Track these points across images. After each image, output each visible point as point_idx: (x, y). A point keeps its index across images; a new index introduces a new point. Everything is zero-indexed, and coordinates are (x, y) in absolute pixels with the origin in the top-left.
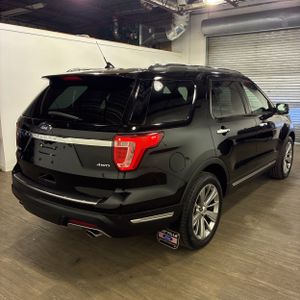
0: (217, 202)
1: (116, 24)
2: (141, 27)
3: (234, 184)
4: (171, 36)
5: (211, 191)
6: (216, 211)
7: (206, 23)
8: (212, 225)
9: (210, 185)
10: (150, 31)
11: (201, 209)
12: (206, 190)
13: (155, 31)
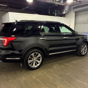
3: (50, 54)
13: (60, 12)
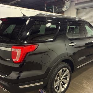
0: (69, 75)
1: (46, 6)
2: (54, 7)
3: (78, 67)
4: (64, 9)
5: (65, 71)
6: (68, 79)
7: (76, 4)
8: (65, 86)
9: (65, 69)
10: (57, 8)
11: (60, 79)
12: (63, 71)
13: (59, 8)
